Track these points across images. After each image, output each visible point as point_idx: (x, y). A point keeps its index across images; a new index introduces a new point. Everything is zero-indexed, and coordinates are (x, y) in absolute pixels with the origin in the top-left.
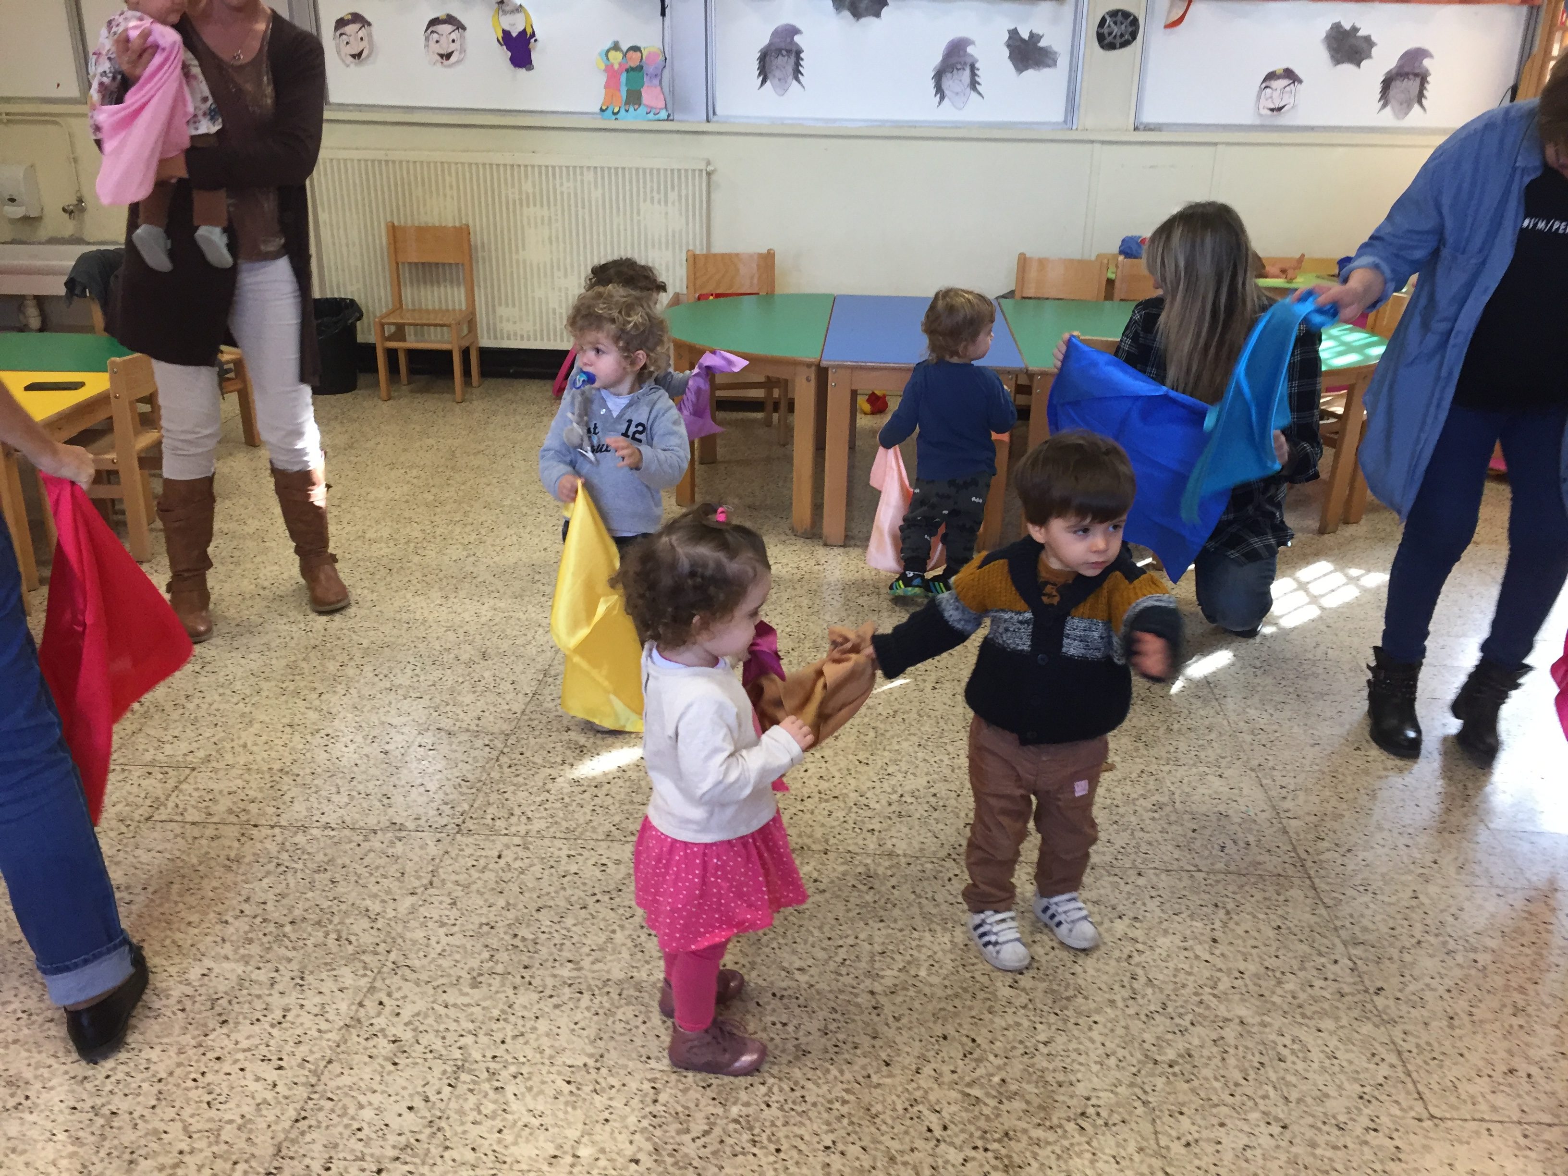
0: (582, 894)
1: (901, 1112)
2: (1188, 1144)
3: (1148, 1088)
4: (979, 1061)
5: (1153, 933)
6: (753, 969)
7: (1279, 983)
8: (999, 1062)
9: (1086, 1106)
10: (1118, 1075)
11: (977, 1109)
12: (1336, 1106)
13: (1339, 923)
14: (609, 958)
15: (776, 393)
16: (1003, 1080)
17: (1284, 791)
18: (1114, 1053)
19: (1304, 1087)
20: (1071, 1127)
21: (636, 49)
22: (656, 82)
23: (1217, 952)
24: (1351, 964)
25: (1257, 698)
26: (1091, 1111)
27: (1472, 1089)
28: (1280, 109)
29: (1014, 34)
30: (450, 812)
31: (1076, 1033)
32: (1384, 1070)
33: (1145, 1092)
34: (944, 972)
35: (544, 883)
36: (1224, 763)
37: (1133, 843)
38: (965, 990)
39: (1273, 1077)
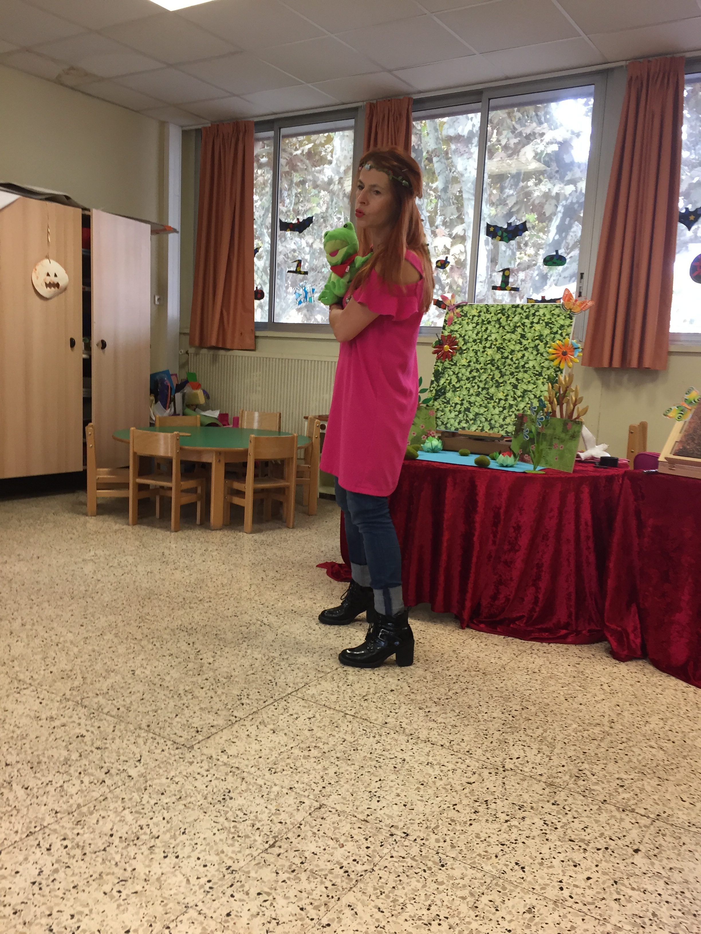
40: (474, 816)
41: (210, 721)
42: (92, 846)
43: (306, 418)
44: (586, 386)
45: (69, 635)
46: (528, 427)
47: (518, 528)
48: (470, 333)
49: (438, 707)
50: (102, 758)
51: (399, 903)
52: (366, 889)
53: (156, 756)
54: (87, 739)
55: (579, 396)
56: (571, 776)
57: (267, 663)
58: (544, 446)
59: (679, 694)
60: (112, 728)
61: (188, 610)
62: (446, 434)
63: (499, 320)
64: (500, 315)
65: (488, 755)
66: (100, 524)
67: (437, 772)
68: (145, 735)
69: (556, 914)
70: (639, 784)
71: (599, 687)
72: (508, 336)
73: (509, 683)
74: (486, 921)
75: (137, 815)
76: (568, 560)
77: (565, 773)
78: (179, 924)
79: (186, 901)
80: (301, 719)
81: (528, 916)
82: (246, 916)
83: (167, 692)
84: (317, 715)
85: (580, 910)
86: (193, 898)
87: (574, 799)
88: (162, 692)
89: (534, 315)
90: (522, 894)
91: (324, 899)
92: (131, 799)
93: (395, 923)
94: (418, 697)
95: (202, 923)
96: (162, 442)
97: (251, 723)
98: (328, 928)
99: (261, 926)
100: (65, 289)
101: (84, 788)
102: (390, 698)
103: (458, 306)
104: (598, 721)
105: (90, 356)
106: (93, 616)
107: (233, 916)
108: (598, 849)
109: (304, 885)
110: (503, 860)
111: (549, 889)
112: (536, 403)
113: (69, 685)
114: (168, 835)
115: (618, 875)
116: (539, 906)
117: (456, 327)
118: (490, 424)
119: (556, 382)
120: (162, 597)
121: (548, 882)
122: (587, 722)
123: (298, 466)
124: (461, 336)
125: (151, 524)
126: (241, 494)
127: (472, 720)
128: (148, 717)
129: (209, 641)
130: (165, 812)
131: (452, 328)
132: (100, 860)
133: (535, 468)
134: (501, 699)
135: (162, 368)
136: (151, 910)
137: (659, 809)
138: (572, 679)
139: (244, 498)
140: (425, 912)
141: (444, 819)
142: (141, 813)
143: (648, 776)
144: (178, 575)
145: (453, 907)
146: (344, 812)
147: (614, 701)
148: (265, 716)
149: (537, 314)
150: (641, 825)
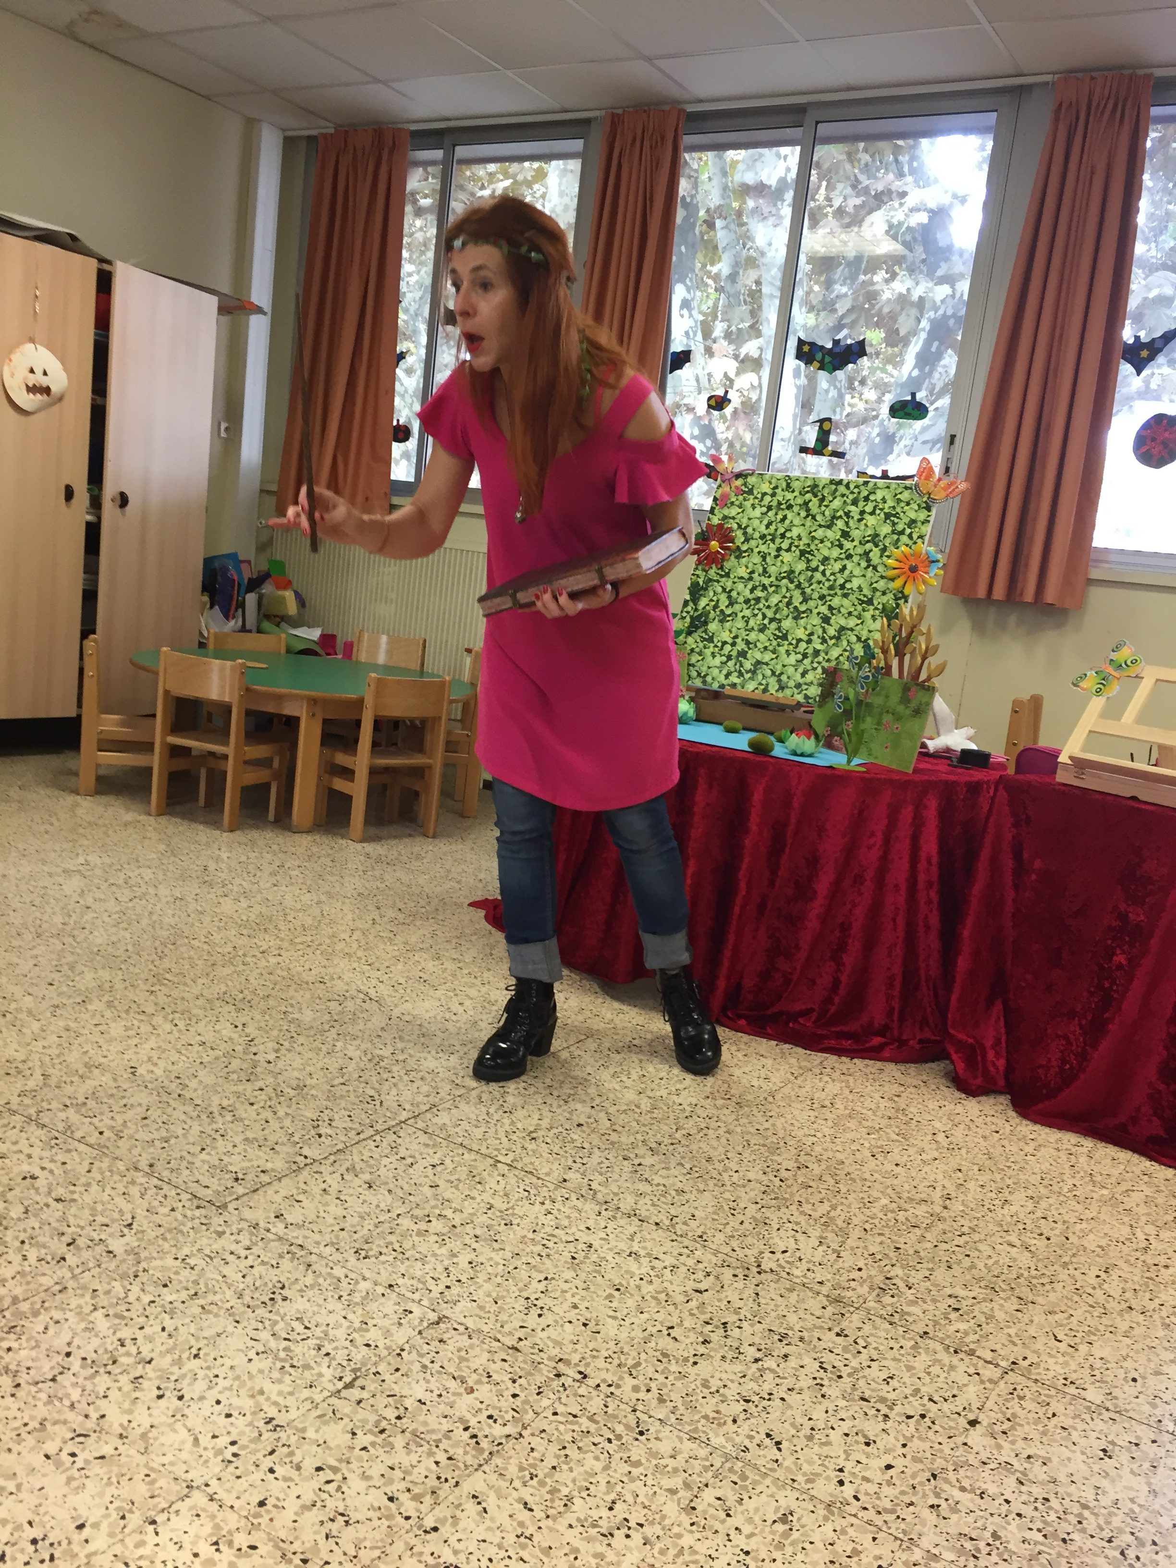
40: (701, 1349)
41: (261, 1162)
42: (32, 1372)
43: (469, 651)
44: (946, 629)
45: (28, 999)
46: (844, 689)
47: (813, 861)
48: (756, 523)
49: (656, 1158)
50: (63, 1218)
51: (560, 1495)
52: (506, 1469)
53: (158, 1219)
54: (41, 1183)
55: (933, 644)
56: (871, 1288)
57: (370, 1066)
58: (868, 723)
59: (1063, 1156)
60: (86, 1166)
61: (241, 967)
62: (703, 694)
63: (806, 503)
64: (808, 496)
65: (735, 1244)
66: (100, 810)
67: (644, 1271)
68: (143, 1180)
69: (829, 1527)
70: (986, 1307)
71: (930, 1137)
72: (820, 533)
73: (780, 1122)
74: (709, 1534)
75: (117, 1321)
76: (894, 920)
77: (863, 1281)
78: (173, 1517)
79: (189, 1476)
80: (418, 1167)
81: (780, 1528)
82: (292, 1506)
83: (189, 1109)
84: (448, 1161)
85: (869, 1523)
86: (204, 1471)
87: (875, 1328)
88: (183, 1108)
89: (866, 499)
90: (773, 1489)
91: (432, 1482)
92: (108, 1292)
93: (551, 1529)
94: (624, 1139)
95: (213, 1517)
96: (215, 677)
97: (332, 1169)
98: (433, 1534)
99: (317, 1527)
100: (61, 399)
101: (28, 1269)
102: (575, 1137)
103: (738, 476)
104: (923, 1196)
105: (99, 518)
106: (72, 968)
107: (269, 1507)
108: (909, 1417)
109: (400, 1457)
110: (745, 1428)
111: (820, 1482)
112: (859, 650)
113: (19, 1086)
114: (169, 1358)
115: (939, 1463)
116: (801, 1510)
117: (734, 511)
118: (779, 681)
119: (896, 617)
120: (196, 943)
121: (820, 1470)
122: (905, 1195)
123: (449, 733)
124: (740, 526)
125: (190, 816)
126: (348, 773)
127: (711, 1183)
128: (152, 1150)
129: (271, 1022)
130: (167, 1316)
131: (726, 512)
132: (43, 1396)
133: (849, 762)
134: (763, 1149)
135: (225, 549)
136: (125, 1490)
137: (1018, 1352)
138: (885, 1122)
139: (352, 780)
140: (605, 1513)
141: (650, 1352)
142: (123, 1318)
143: (1002, 1294)
144: (228, 906)
145: (653, 1508)
146: (480, 1331)
147: (954, 1163)
148: (356, 1158)
149: (872, 497)
150: (985, 1378)
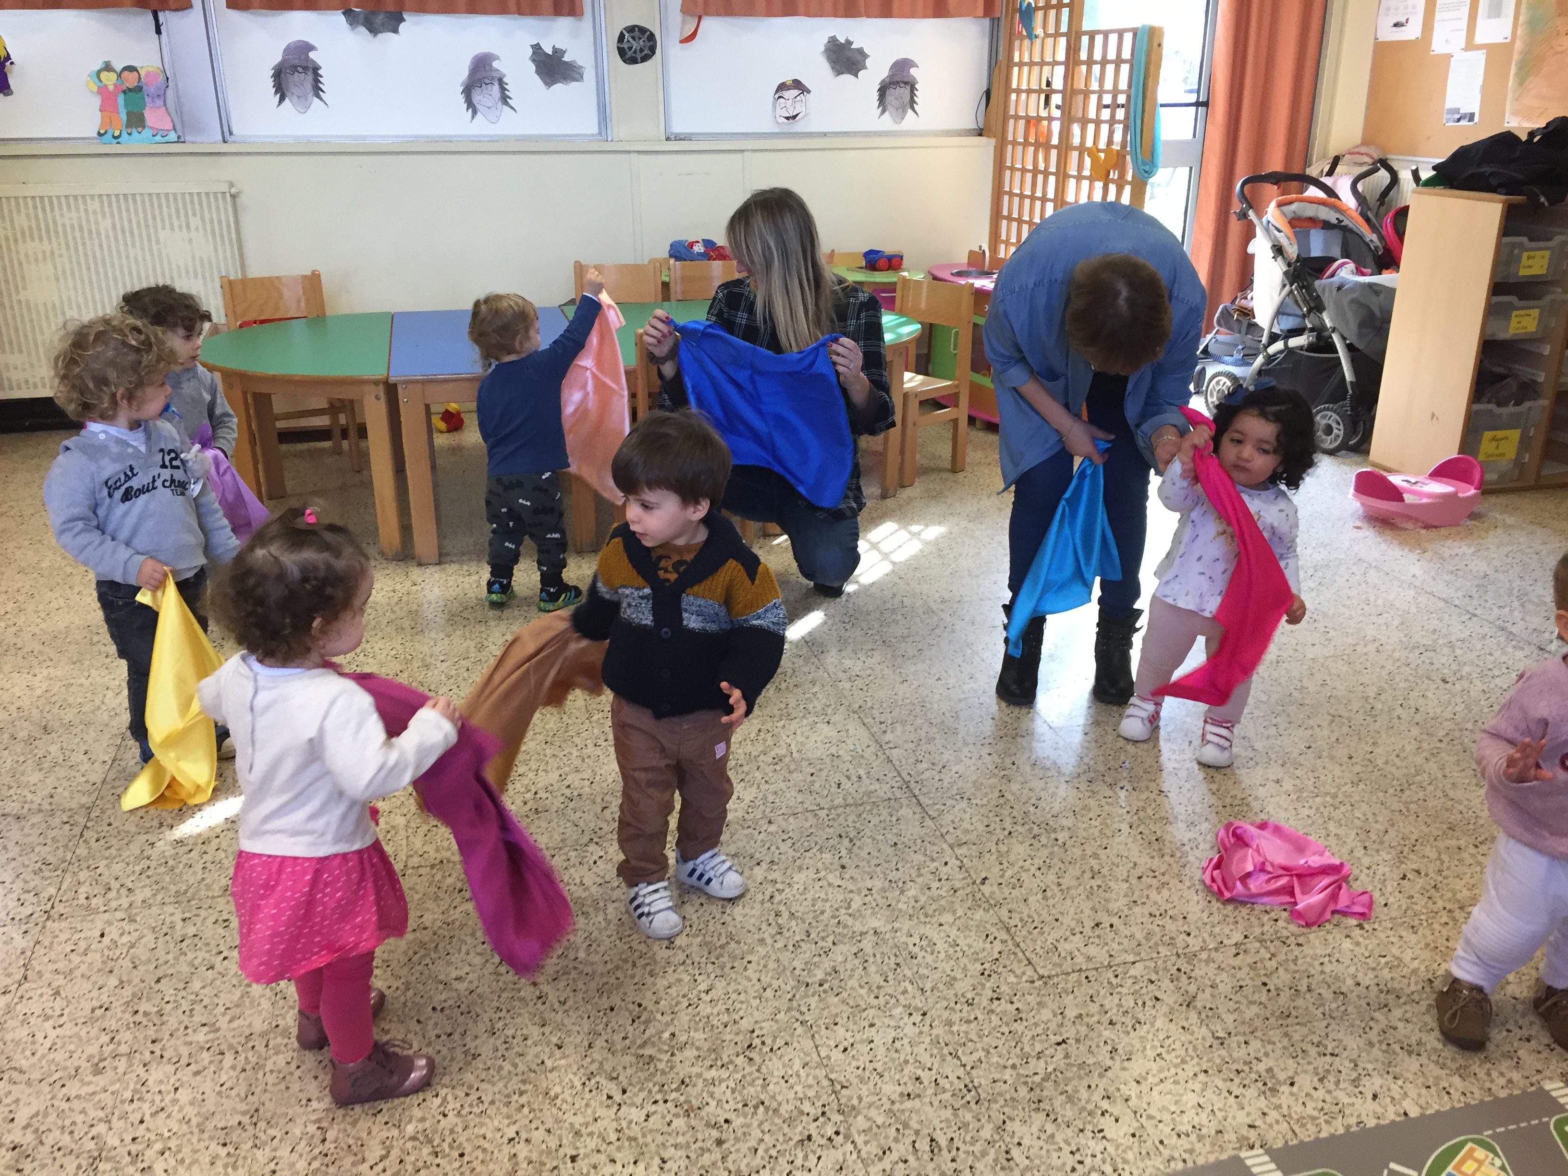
0: (207, 956)
1: (579, 1087)
2: (845, 1050)
3: (804, 1009)
4: (647, 1022)
5: (789, 872)
6: (407, 989)
7: (902, 892)
8: (667, 1018)
9: (752, 1039)
10: (776, 1004)
11: (652, 1066)
12: (963, 986)
13: (944, 831)
14: (247, 1012)
15: (343, 419)
16: (673, 1035)
17: (883, 726)
18: (770, 985)
19: (936, 976)
20: (740, 1060)
21: (131, 69)
22: (159, 102)
23: (847, 876)
24: (958, 863)
25: (849, 649)
26: (757, 1042)
27: (1068, 946)
28: (794, 117)
29: (537, 48)
30: (35, 900)
31: (734, 976)
32: (998, 946)
33: (802, 1013)
34: (602, 949)
35: (160, 953)
36: (830, 711)
37: (760, 796)
38: (625, 961)
39: (909, 973)
